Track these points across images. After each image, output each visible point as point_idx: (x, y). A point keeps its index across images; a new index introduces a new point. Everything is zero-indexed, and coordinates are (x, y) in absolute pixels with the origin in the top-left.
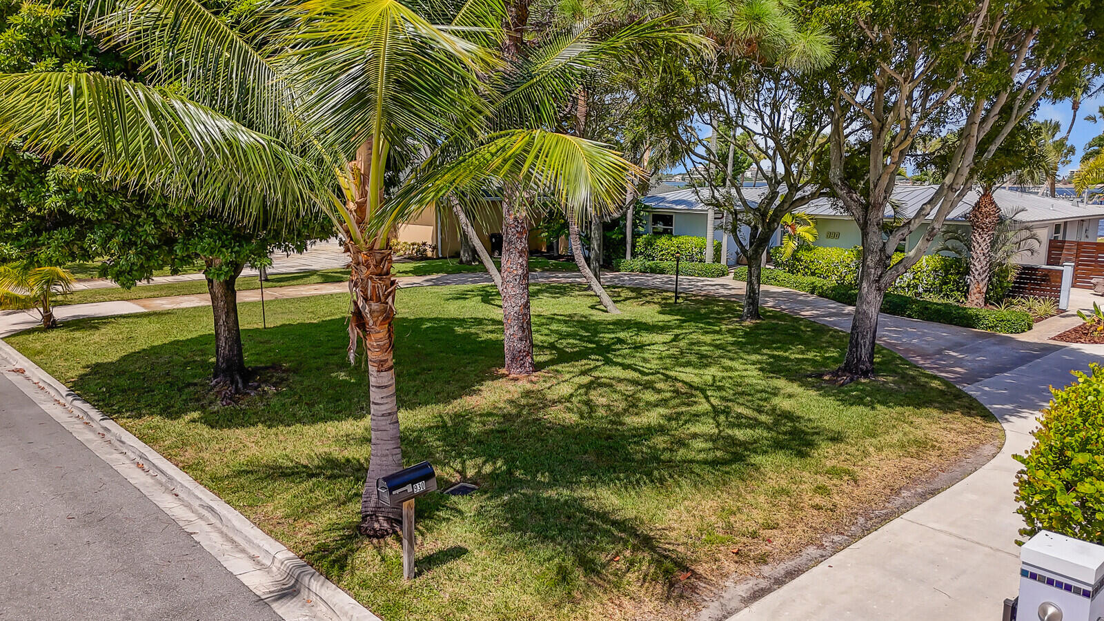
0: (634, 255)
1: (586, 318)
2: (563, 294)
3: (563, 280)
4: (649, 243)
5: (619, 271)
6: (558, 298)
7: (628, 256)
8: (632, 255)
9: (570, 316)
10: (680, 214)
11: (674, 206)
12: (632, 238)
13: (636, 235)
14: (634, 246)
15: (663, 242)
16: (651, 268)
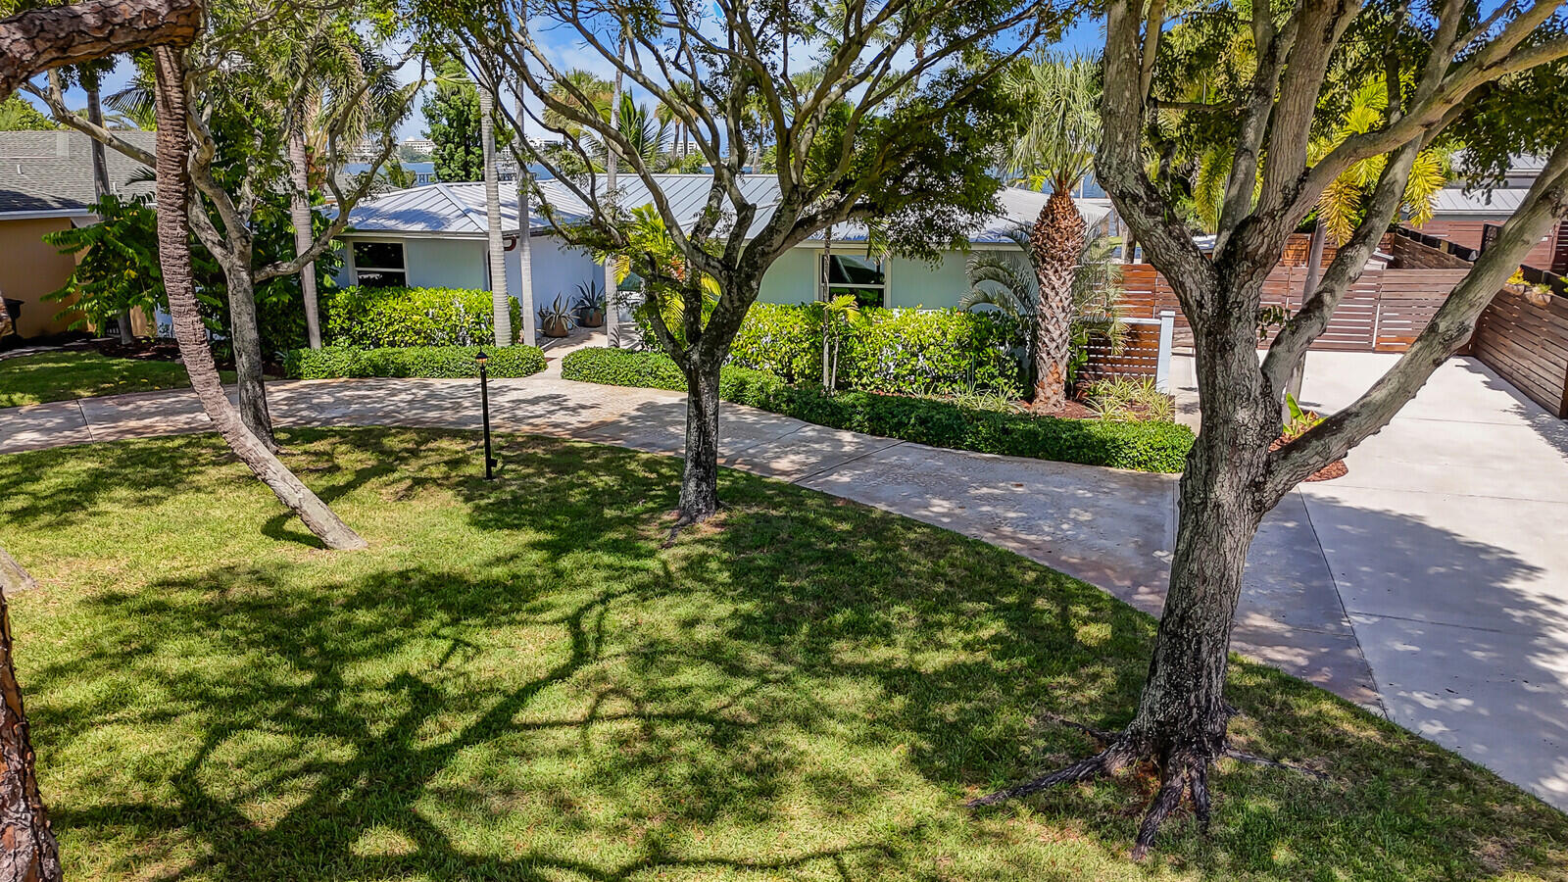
0: (327, 337)
1: (269, 582)
2: (170, 482)
3: (162, 425)
4: (356, 311)
5: (298, 377)
6: (159, 500)
7: (316, 343)
8: (323, 336)
9: (215, 581)
10: (418, 242)
11: (402, 227)
12: (319, 299)
13: (323, 293)
14: (324, 317)
15: (389, 306)
16: (375, 366)
